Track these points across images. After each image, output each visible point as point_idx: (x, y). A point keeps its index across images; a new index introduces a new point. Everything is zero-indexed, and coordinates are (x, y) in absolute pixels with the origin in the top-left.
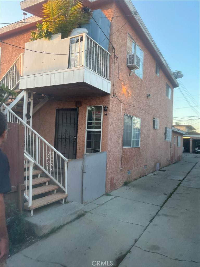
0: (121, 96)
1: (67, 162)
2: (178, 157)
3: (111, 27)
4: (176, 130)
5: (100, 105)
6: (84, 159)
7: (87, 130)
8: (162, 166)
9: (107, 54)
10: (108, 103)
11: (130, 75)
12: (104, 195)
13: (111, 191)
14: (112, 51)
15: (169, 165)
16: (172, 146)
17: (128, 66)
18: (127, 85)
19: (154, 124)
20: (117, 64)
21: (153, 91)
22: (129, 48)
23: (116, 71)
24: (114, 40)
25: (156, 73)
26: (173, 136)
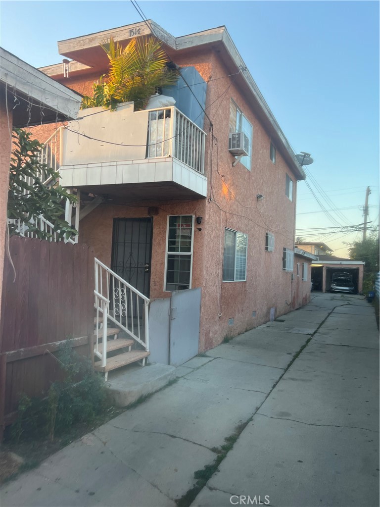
0: (221, 199)
1: (148, 303)
2: (303, 298)
3: (207, 91)
4: (300, 252)
5: (189, 214)
6: (172, 299)
7: (167, 253)
8: (278, 313)
9: (202, 134)
10: (203, 212)
11: (233, 166)
12: (196, 356)
13: (207, 351)
14: (210, 129)
15: (290, 312)
16: (294, 281)
17: (230, 151)
18: (229, 182)
19: (267, 244)
20: (216, 150)
21: (265, 189)
22: (232, 122)
23: (215, 160)
24: (212, 112)
25: (271, 159)
26: (295, 263)
